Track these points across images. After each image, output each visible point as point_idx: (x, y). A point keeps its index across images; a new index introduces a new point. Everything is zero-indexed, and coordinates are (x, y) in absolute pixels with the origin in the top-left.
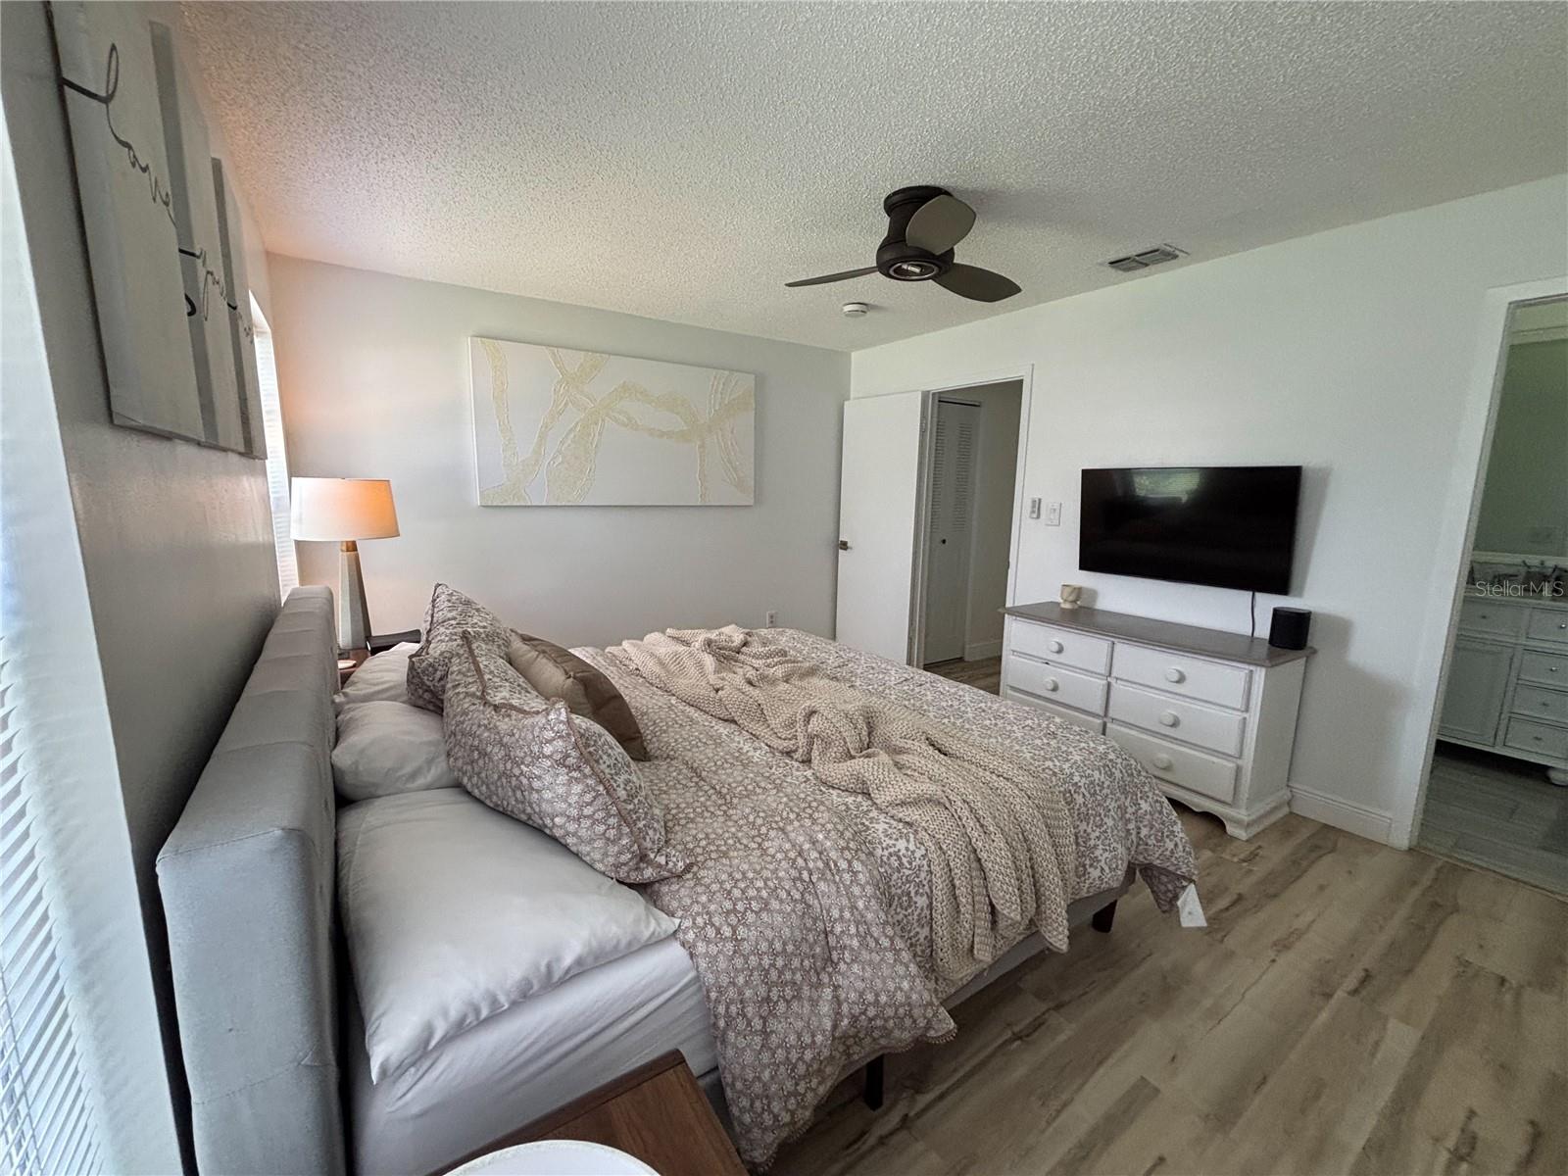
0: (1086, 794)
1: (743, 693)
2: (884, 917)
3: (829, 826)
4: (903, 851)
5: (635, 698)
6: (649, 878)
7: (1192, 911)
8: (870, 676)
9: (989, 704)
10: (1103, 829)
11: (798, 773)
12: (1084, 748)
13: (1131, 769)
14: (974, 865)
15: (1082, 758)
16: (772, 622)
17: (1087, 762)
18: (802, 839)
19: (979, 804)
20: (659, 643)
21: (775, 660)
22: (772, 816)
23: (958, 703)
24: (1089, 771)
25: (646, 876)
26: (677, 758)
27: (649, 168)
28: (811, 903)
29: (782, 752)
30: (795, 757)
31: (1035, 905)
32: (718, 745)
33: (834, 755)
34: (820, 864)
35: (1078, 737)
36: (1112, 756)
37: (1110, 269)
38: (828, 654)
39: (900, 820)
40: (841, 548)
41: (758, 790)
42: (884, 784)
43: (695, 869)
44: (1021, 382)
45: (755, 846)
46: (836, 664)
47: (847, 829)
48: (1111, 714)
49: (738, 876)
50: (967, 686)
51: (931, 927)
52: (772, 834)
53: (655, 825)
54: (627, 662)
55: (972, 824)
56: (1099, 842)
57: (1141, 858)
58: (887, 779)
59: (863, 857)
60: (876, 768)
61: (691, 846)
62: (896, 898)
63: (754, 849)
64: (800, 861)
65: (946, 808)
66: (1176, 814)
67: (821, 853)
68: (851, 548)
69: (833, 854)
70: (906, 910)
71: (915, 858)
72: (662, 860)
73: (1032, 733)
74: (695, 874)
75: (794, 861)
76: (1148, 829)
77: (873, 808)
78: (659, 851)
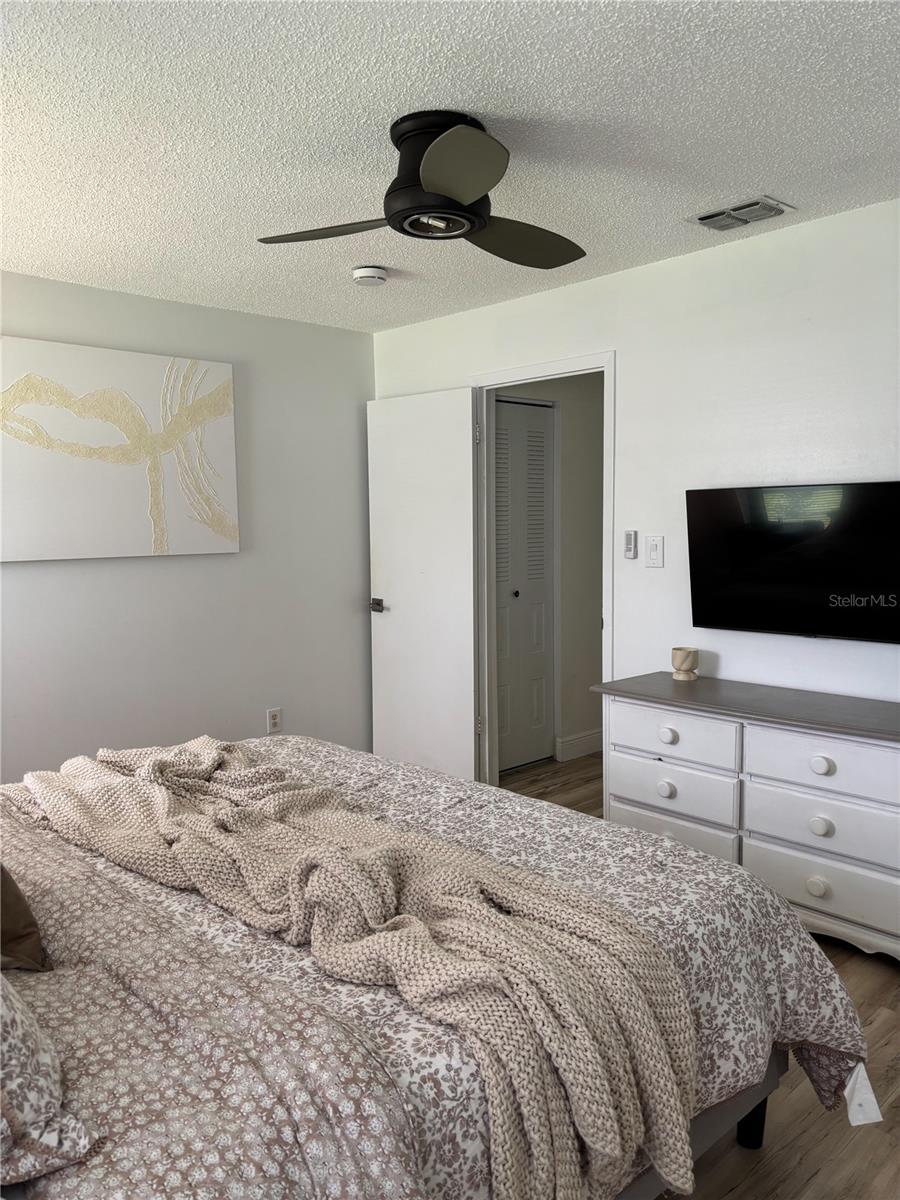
0: (707, 949)
1: (210, 844)
2: (411, 1185)
3: (328, 1048)
4: (443, 1072)
5: (34, 867)
6: (28, 1173)
7: (863, 1103)
8: (410, 799)
9: (575, 828)
10: (733, 998)
11: (291, 964)
12: (701, 882)
13: (766, 906)
14: (549, 1079)
15: (698, 896)
16: (275, 725)
17: (705, 903)
18: (284, 1074)
19: (553, 984)
20: (83, 773)
21: (265, 787)
22: (239, 1042)
23: (532, 830)
24: (709, 916)
25: (22, 1171)
26: (94, 962)
27: (36, 67)
28: (296, 1178)
29: (268, 934)
30: (288, 939)
31: (643, 1128)
32: (161, 932)
33: (344, 930)
34: (312, 1113)
35: (694, 867)
36: (739, 890)
37: (702, 227)
38: (351, 768)
39: (440, 1023)
40: (374, 610)
41: (222, 1001)
42: (415, 970)
43: (109, 1146)
44: (600, 375)
45: (208, 1095)
46: (360, 785)
47: (355, 1049)
48: (748, 824)
49: (178, 1150)
50: (545, 804)
51: (491, 1186)
52: (238, 1071)
53: (42, 1082)
54: (29, 809)
55: (542, 1017)
56: (729, 1019)
57: (790, 1034)
58: (420, 961)
59: (378, 1090)
60: (403, 944)
61: (104, 1108)
62: (434, 1149)
63: (207, 1101)
64: (280, 1113)
65: (507, 996)
66: (830, 965)
67: (313, 1094)
68: (388, 609)
69: (332, 1093)
70: (450, 1166)
71: (461, 1080)
72: (51, 1139)
73: (632, 866)
74: (108, 1156)
75: (270, 1112)
76: (795, 991)
77: (401, 1008)
78: (47, 1124)
